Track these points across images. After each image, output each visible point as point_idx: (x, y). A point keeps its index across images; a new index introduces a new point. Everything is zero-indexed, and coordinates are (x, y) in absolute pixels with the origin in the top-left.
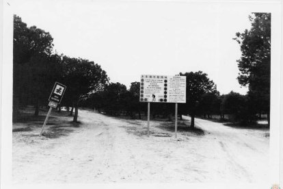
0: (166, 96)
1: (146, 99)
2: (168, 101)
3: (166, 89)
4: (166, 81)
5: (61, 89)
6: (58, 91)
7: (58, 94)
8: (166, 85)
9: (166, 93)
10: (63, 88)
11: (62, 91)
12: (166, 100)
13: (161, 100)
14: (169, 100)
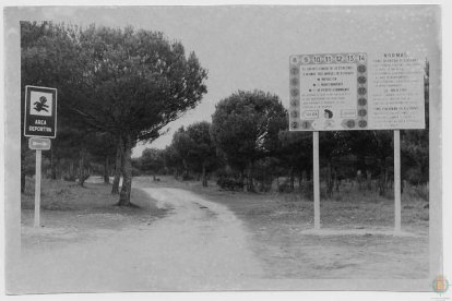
0: (363, 113)
1: (307, 124)
2: (370, 127)
3: (362, 91)
4: (362, 69)
5: (43, 100)
6: (40, 106)
7: (42, 113)
8: (362, 80)
9: (362, 102)
10: (49, 97)
11: (49, 103)
12: (364, 123)
13: (350, 123)
14: (375, 123)
